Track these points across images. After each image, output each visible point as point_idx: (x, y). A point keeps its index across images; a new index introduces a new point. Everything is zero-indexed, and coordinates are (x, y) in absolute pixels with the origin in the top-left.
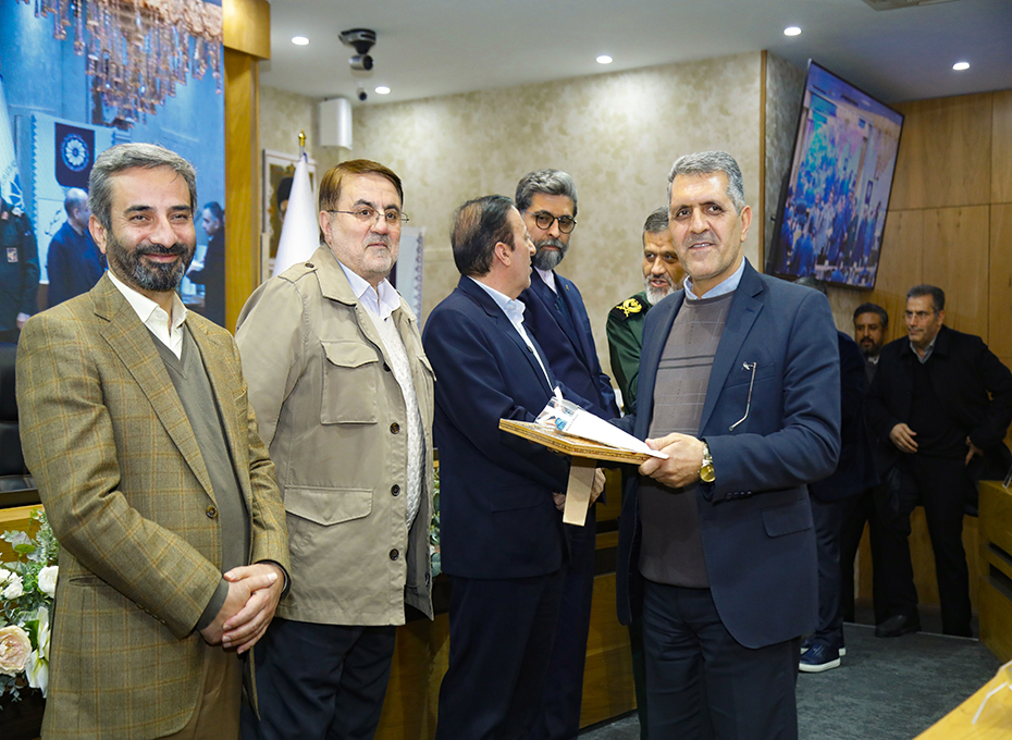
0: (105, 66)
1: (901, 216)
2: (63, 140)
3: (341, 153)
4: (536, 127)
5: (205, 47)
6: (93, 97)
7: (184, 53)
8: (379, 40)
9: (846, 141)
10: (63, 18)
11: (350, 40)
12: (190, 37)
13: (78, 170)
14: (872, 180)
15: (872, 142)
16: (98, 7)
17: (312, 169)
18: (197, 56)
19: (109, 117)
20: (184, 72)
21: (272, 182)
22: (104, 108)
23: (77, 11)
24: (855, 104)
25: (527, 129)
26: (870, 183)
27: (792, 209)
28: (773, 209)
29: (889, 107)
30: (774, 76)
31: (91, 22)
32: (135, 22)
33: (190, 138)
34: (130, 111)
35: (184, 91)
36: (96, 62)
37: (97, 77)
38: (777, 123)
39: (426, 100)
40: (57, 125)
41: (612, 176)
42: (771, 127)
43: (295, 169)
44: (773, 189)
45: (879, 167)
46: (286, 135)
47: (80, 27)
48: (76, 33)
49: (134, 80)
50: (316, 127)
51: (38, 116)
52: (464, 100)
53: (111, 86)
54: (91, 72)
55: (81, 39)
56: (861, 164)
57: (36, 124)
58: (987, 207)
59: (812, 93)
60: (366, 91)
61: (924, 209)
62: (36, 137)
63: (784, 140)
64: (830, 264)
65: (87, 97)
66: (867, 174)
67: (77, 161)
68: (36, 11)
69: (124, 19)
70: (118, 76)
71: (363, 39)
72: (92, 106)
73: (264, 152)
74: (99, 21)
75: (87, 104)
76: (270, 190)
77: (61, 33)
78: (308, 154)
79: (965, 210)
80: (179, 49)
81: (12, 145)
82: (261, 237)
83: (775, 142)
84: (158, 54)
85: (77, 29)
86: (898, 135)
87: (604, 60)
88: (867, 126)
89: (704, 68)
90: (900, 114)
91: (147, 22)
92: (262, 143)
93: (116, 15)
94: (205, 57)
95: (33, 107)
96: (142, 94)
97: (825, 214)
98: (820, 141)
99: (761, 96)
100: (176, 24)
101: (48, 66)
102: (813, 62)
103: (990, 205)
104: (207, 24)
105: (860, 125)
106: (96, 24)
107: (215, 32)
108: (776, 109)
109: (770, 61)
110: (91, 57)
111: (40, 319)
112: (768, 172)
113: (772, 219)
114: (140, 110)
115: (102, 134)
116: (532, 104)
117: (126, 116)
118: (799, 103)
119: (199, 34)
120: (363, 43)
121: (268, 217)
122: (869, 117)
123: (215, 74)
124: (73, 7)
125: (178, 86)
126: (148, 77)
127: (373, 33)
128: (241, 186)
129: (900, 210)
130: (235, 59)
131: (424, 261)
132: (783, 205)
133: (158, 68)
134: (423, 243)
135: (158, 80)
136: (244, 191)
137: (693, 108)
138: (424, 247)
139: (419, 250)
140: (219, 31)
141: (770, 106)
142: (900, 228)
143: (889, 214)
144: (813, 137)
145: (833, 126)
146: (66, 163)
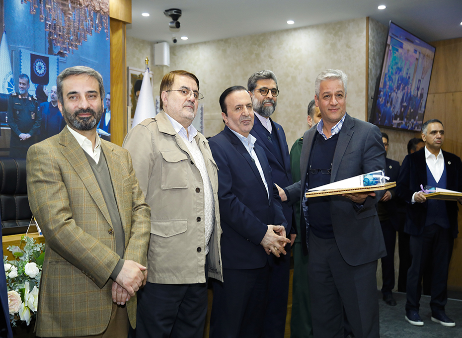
0: (54, 27)
1: (434, 96)
2: (34, 62)
3: (165, 68)
4: (258, 55)
5: (101, 18)
6: (49, 42)
7: (91, 21)
8: (183, 14)
9: (408, 60)
10: (35, 4)
11: (169, 14)
12: (94, 13)
13: (41, 76)
14: (420, 79)
15: (420, 60)
17: (151, 76)
18: (97, 22)
19: (56, 51)
20: (91, 30)
21: (132, 82)
22: (54, 47)
23: (41, 1)
24: (412, 42)
25: (253, 56)
26: (420, 80)
27: (382, 93)
28: (372, 93)
29: (428, 44)
30: (372, 29)
31: (47, 6)
32: (68, 6)
33: (94, 61)
34: (65, 48)
35: (91, 38)
36: (49, 24)
37: (50, 32)
38: (374, 52)
39: (205, 43)
40: (31, 54)
41: (294, 78)
42: (371, 54)
43: (143, 76)
44: (372, 84)
45: (424, 72)
46: (139, 60)
47: (43, 8)
48: (40, 11)
49: (68, 34)
50: (153, 56)
51: (22, 50)
52: (223, 42)
53: (57, 36)
54: (47, 29)
55: (43, 14)
56: (415, 71)
57: (21, 57)
59: (391, 37)
60: (176, 39)
61: (445, 93)
62: (21, 61)
63: (377, 60)
64: (400, 120)
65: (46, 42)
66: (418, 76)
67: (41, 72)
68: (22, 1)
69: (63, 5)
70: (60, 31)
71: (175, 13)
72: (48, 45)
73: (128, 67)
74: (51, 5)
75: (46, 45)
76: (131, 86)
77: (33, 11)
78: (150, 68)
80: (89, 18)
81: (10, 64)
82: (127, 108)
83: (373, 61)
84: (79, 21)
85: (41, 9)
86: (433, 57)
87: (290, 22)
88: (418, 53)
89: (339, 26)
90: (434, 47)
91: (74, 5)
92: (127, 64)
93: (59, 2)
94: (101, 22)
95: (20, 46)
96: (72, 40)
98: (395, 60)
99: (366, 39)
100: (87, 7)
101: (27, 27)
102: (391, 22)
104: (102, 6)
105: (414, 52)
106: (50, 7)
108: (374, 45)
109: (370, 22)
110: (47, 22)
112: (370, 76)
113: (372, 98)
114: (70, 48)
115: (53, 59)
116: (255, 44)
117: (64, 50)
118: (385, 42)
119: (98, 11)
120: (175, 15)
121: (130, 99)
122: (419, 48)
123: (105, 31)
125: (88, 36)
126: (74, 32)
127: (180, 11)
128: (118, 84)
129: (434, 94)
130: (115, 23)
131: (203, 119)
132: (377, 91)
133: (79, 27)
134: (204, 111)
135: (79, 33)
136: (119, 86)
137: (333, 45)
138: (203, 113)
139: (202, 114)
140: (107, 10)
141: (370, 43)
142: (434, 102)
143: (429, 95)
144: (392, 58)
145: (401, 53)
146: (36, 73)
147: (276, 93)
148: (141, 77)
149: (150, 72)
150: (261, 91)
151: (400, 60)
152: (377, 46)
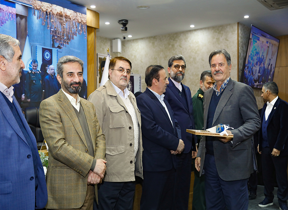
0: (55, 32)
1: (279, 69)
2: (44, 52)
3: (118, 54)
4: (173, 46)
5: (82, 26)
6: (52, 40)
7: (76, 28)
8: (129, 23)
9: (262, 47)
10: (44, 19)
11: (121, 23)
12: (78, 23)
13: (48, 60)
14: (270, 58)
15: (270, 48)
16: (53, 16)
18: (80, 28)
19: (56, 46)
20: (76, 33)
21: (99, 62)
22: (55, 43)
23: (48, 17)
24: (265, 37)
25: (170, 46)
26: (270, 59)
27: (246, 67)
28: (241, 67)
29: (275, 37)
30: (241, 29)
31: (51, 20)
32: (63, 20)
33: (78, 51)
34: (62, 44)
36: (53, 31)
37: (53, 35)
38: (242, 43)
39: (142, 39)
40: (42, 48)
41: (194, 59)
42: (240, 44)
43: (106, 59)
44: (241, 62)
45: (273, 55)
46: (103, 49)
47: (49, 22)
49: (63, 36)
50: (111, 47)
51: (38, 46)
52: (152, 38)
53: (57, 37)
55: (49, 25)
56: (267, 54)
57: (37, 50)
59: (252, 34)
60: (125, 37)
61: (286, 66)
62: (37, 52)
63: (244, 48)
64: (258, 83)
65: (51, 40)
67: (48, 58)
68: (37, 18)
69: (60, 19)
70: (59, 34)
71: (125, 22)
72: (52, 43)
73: (97, 54)
75: (50, 42)
76: (99, 65)
77: (44, 23)
78: (110, 54)
80: (75, 27)
81: (31, 54)
82: (97, 78)
83: (242, 48)
84: (69, 28)
85: (48, 22)
86: (278, 45)
87: (192, 26)
88: (269, 43)
89: (221, 28)
90: (279, 39)
91: (66, 20)
92: (97, 52)
93: (58, 18)
94: (82, 29)
96: (65, 39)
97: (257, 68)
98: (255, 48)
99: (237, 35)
100: (74, 20)
101: (40, 32)
102: (252, 25)
104: (82, 20)
105: (267, 43)
106: (53, 21)
107: (84, 22)
108: (242, 39)
109: (240, 25)
110: (51, 29)
111: (45, 101)
112: (240, 57)
113: (241, 70)
114: (64, 43)
115: (54, 50)
116: (172, 39)
117: (61, 45)
118: (248, 37)
119: (80, 22)
120: (124, 23)
121: (98, 72)
122: (269, 40)
123: (84, 33)
124: (47, 16)
125: (75, 37)
126: (67, 35)
127: (128, 21)
128: (91, 63)
129: (279, 67)
130: (90, 29)
131: (141, 84)
132: (244, 66)
133: (69, 32)
134: (141, 78)
135: (69, 35)
136: (92, 65)
137: (218, 39)
139: (140, 80)
140: (85, 21)
141: (240, 38)
142: (279, 72)
143: (276, 68)
144: (253, 47)
145: (259, 43)
146: (45, 58)
147: (184, 68)
148: (105, 59)
149: (110, 56)
150: (175, 67)
151: (258, 48)
152: (244, 39)
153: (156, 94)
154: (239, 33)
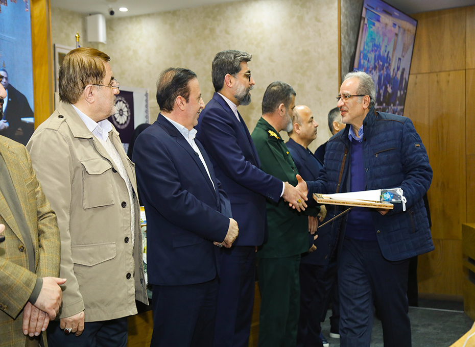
1: (417, 77)
3: (100, 46)
4: (212, 30)
9: (386, 35)
14: (400, 57)
15: (400, 36)
21: (60, 62)
24: (390, 14)
25: (207, 32)
26: (400, 59)
29: (409, 16)
35: (5, 9)
38: (347, 26)
39: (149, 15)
42: (344, 29)
44: (346, 63)
45: (405, 49)
46: (67, 35)
50: (85, 31)
52: (171, 15)
56: (395, 48)
58: (464, 71)
59: (367, 9)
60: (114, 10)
61: (429, 73)
63: (351, 36)
64: (378, 105)
66: (398, 54)
73: (54, 45)
79: (452, 73)
82: (55, 94)
83: (347, 37)
86: (414, 32)
88: (397, 27)
90: (415, 20)
92: (53, 40)
98: (371, 35)
99: (338, 11)
103: (466, 70)
105: (393, 26)
108: (346, 18)
112: (343, 54)
116: (209, 17)
118: (359, 15)
122: (398, 22)
128: (42, 65)
129: (416, 74)
131: (149, 107)
134: (149, 97)
136: (43, 68)
137: (301, 19)
138: (149, 99)
139: (147, 101)
141: (343, 16)
142: (416, 83)
143: (410, 76)
144: (367, 34)
145: (378, 28)
151: (377, 36)
152: (351, 19)
153: (180, 127)
154: (342, 5)
